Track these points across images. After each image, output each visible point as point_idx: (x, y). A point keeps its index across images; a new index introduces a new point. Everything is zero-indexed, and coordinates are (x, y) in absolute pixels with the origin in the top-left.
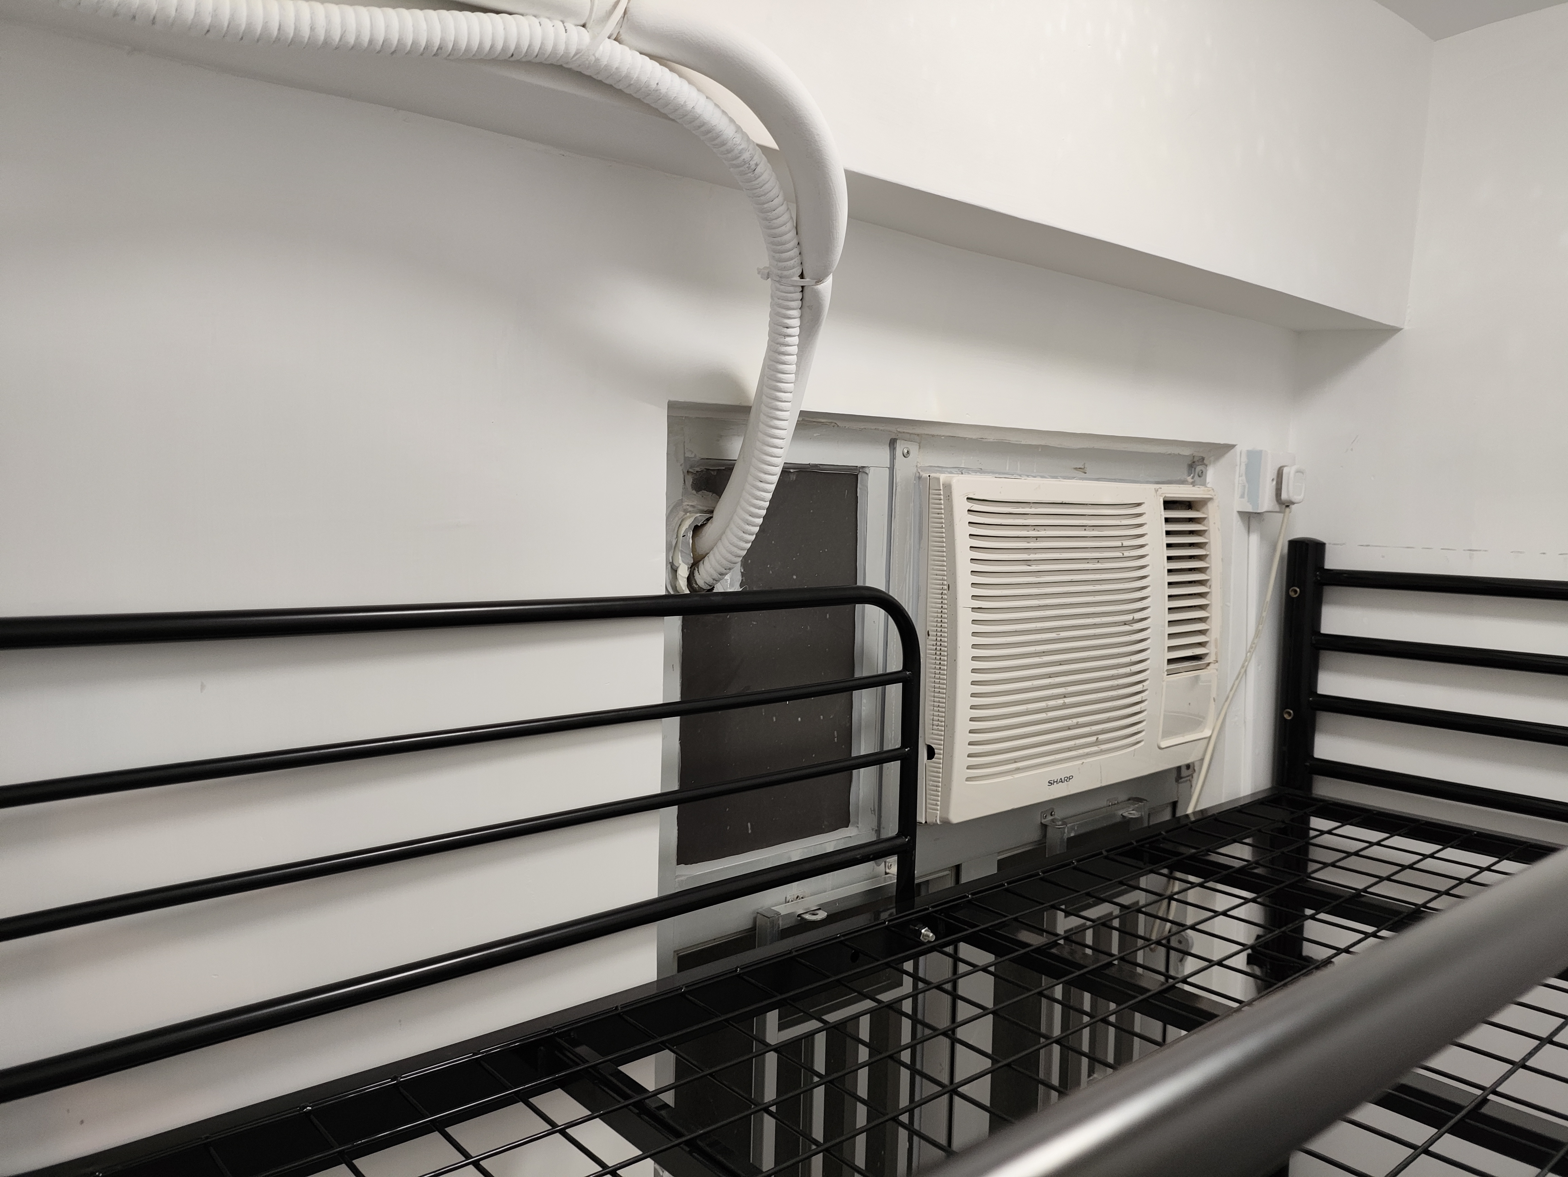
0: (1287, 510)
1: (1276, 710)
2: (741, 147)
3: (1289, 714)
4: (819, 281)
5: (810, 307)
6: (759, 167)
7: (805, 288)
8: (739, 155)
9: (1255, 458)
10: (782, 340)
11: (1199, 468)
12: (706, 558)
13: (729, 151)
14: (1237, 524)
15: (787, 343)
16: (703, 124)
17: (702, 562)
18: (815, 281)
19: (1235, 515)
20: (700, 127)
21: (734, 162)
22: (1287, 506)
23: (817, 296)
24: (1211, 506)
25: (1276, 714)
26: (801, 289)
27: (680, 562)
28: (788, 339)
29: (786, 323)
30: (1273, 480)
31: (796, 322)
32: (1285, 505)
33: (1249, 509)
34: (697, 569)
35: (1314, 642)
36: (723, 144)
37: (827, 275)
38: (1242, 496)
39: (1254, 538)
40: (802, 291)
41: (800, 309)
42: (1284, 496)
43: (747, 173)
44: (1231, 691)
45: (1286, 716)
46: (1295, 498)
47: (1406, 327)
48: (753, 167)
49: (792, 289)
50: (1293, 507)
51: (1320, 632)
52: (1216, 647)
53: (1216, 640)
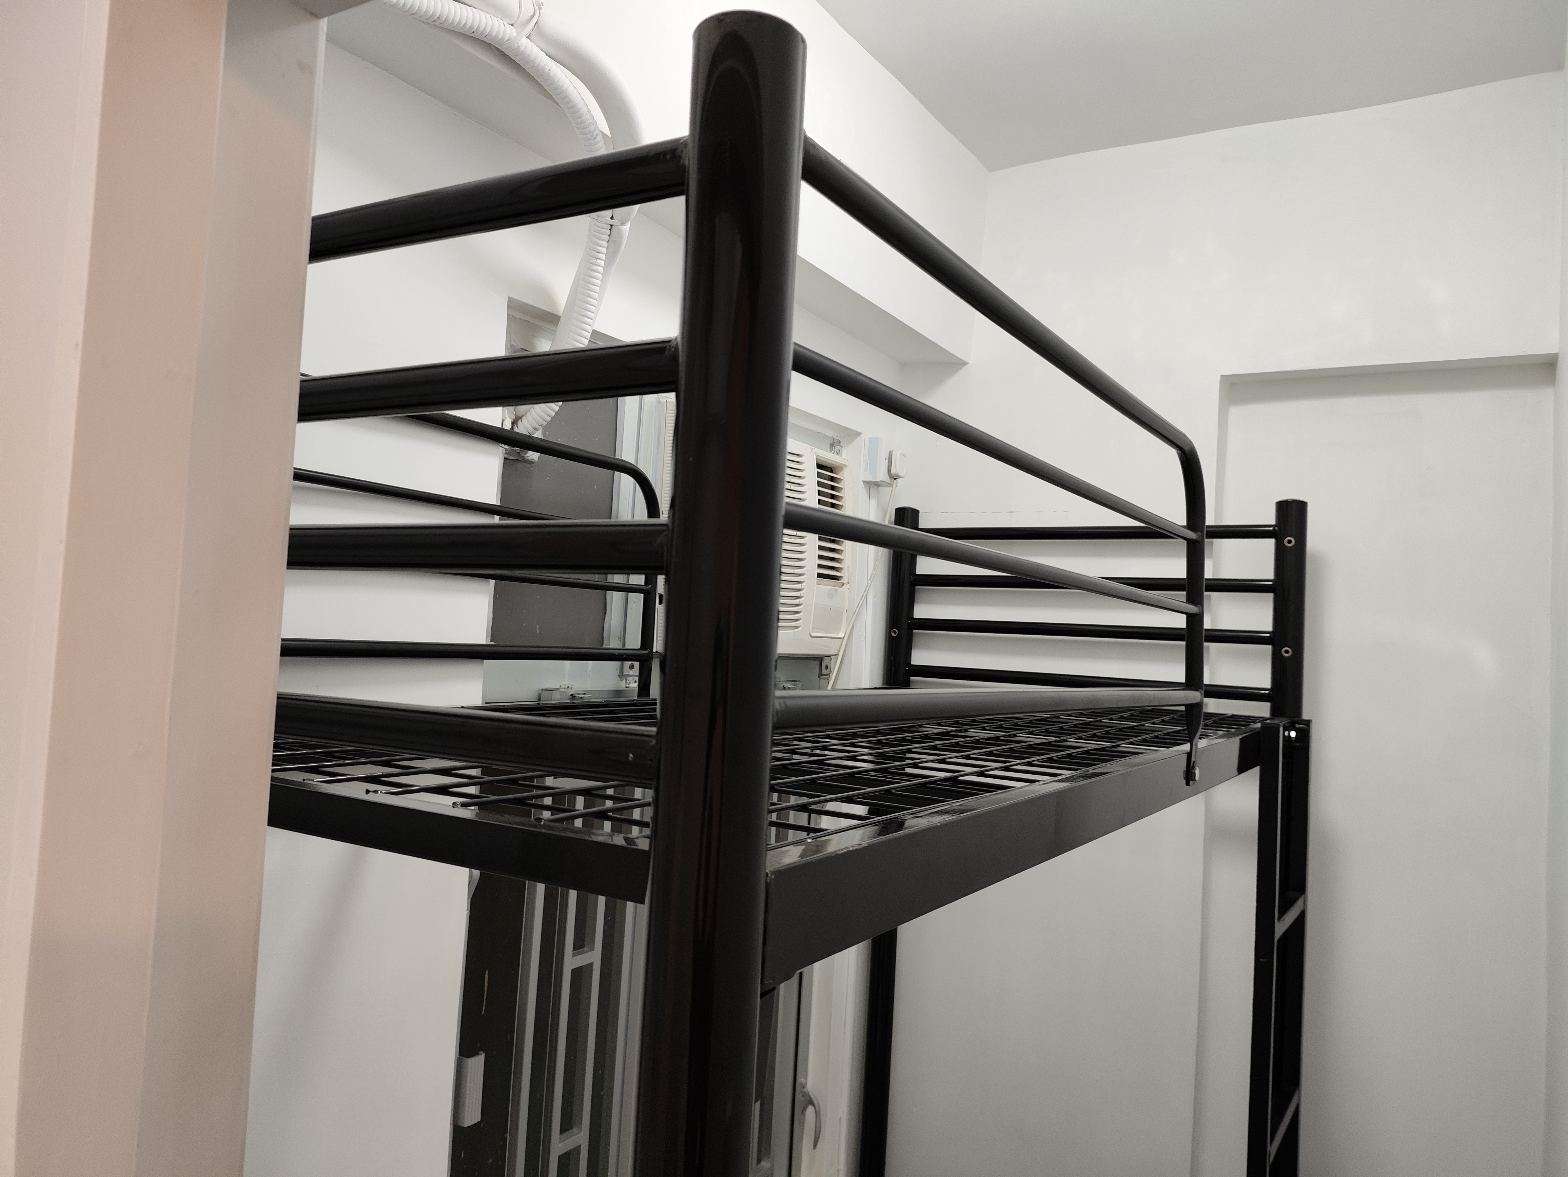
0: (895, 481)
1: (886, 630)
2: (589, 122)
3: (895, 632)
4: (623, 224)
5: (614, 242)
6: (597, 137)
7: (613, 227)
8: (588, 126)
9: (874, 443)
10: (594, 261)
11: (837, 448)
12: (524, 417)
13: (582, 123)
14: (862, 489)
15: (597, 264)
16: (571, 101)
17: (520, 421)
18: (621, 223)
19: (862, 483)
20: (568, 103)
21: (583, 131)
22: (895, 479)
23: (620, 233)
24: (845, 470)
25: (886, 633)
26: (610, 228)
27: (507, 416)
28: (598, 261)
29: (598, 249)
30: (886, 459)
31: (604, 250)
32: (894, 478)
33: (870, 479)
34: (516, 425)
35: (912, 580)
36: (580, 117)
37: (628, 221)
38: (866, 470)
39: (873, 503)
40: (610, 230)
41: (608, 242)
42: (893, 471)
43: (590, 140)
44: (857, 607)
45: (893, 634)
46: (901, 474)
47: (971, 362)
48: (595, 136)
49: (605, 226)
50: (899, 480)
51: (915, 573)
52: (848, 572)
53: (848, 567)
